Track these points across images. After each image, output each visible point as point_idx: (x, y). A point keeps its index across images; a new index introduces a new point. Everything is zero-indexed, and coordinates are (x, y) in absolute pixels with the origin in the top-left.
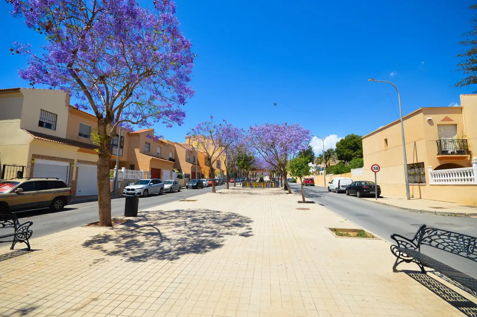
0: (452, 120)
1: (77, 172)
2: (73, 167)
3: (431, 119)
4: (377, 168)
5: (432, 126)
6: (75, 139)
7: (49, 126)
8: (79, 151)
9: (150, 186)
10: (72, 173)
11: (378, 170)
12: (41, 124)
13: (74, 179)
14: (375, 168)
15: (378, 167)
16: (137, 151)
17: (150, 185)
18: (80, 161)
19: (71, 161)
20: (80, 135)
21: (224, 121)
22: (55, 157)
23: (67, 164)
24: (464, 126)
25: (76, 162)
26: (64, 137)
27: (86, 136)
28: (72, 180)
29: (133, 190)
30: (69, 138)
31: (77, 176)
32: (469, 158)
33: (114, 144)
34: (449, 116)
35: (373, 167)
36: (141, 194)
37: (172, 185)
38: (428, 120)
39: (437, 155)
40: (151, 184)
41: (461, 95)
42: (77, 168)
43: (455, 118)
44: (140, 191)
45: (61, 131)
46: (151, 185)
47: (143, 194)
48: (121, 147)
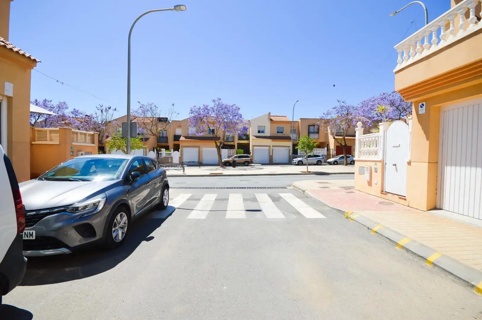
1: (272, 152)
2: (270, 150)
6: (275, 135)
7: (263, 132)
8: (272, 141)
10: (270, 152)
12: (259, 132)
13: (271, 154)
17: (305, 158)
18: (273, 146)
19: (270, 146)
20: (278, 132)
22: (261, 145)
23: (268, 148)
25: (271, 147)
26: (269, 135)
27: (282, 133)
30: (272, 135)
31: (272, 154)
37: (338, 159)
42: (272, 150)
44: (296, 161)
45: (267, 133)
47: (297, 163)
48: (318, 132)
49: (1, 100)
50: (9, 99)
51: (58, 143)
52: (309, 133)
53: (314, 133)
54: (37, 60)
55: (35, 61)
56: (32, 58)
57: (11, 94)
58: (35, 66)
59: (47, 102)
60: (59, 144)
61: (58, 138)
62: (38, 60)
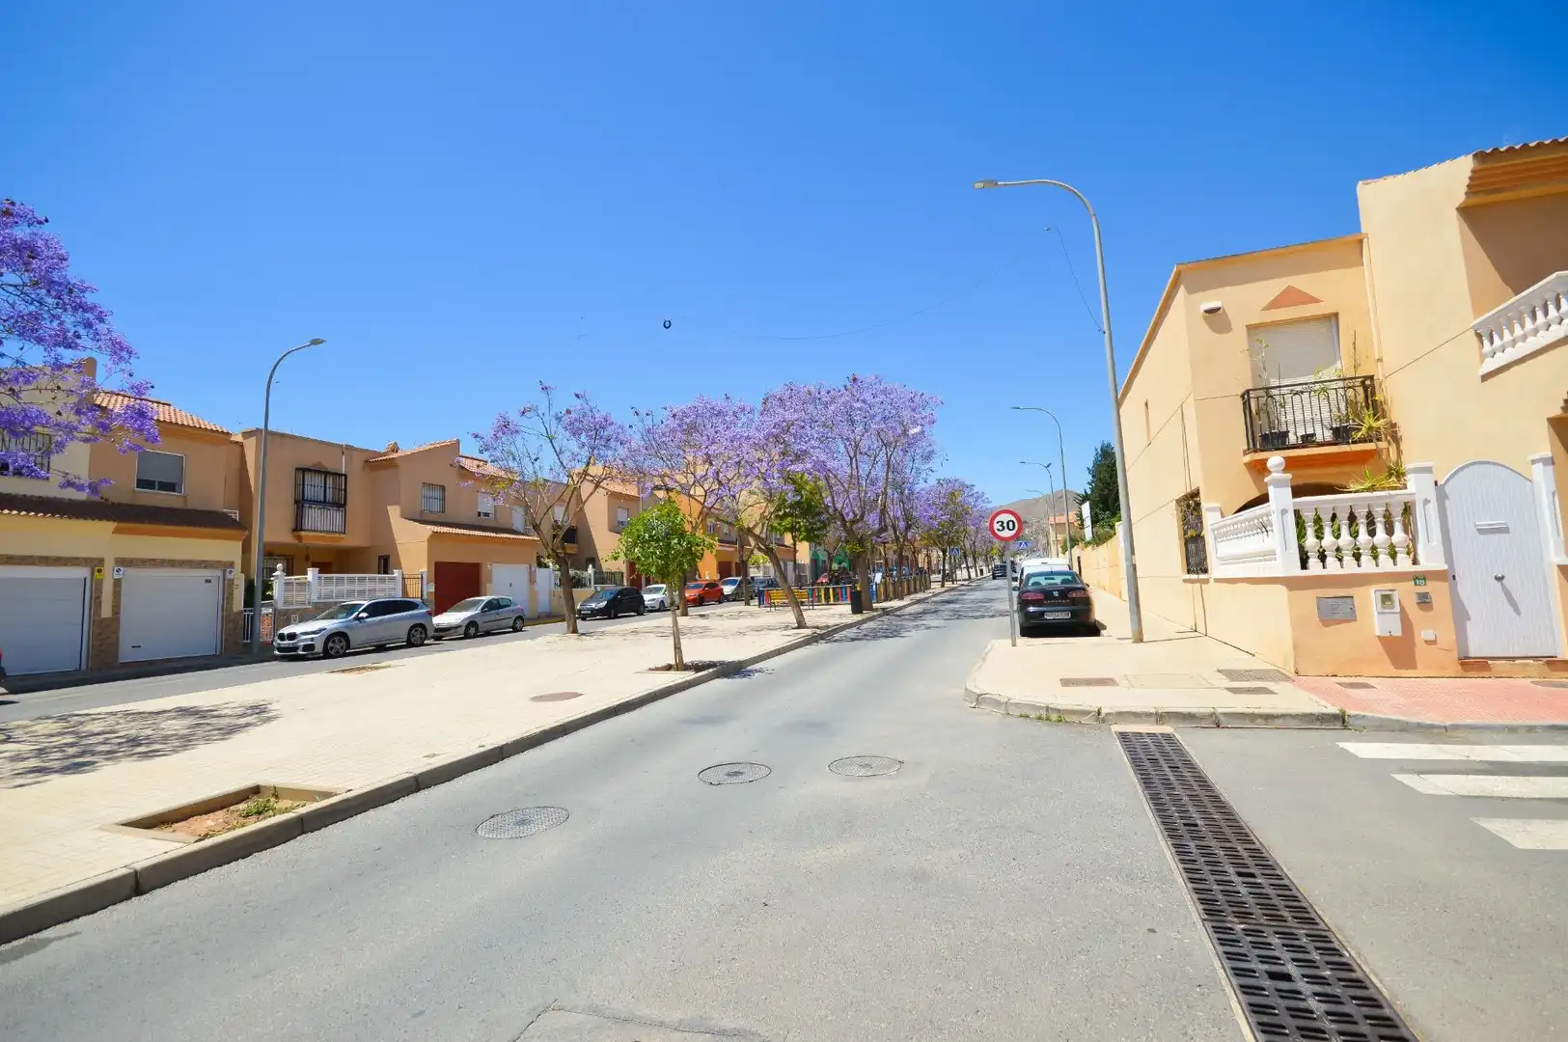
0: (1315, 300)
1: (116, 596)
2: (100, 583)
3: (1219, 309)
4: (1011, 524)
5: (1225, 336)
6: (123, 498)
8: (116, 531)
9: (357, 622)
10: (98, 598)
11: (1014, 532)
13: (106, 612)
14: (1002, 525)
15: (1013, 519)
16: (394, 512)
17: (358, 618)
18: (124, 563)
20: (142, 483)
21: (577, 396)
22: (31, 557)
24: (1372, 317)
25: (109, 564)
27: (170, 487)
28: (100, 615)
29: (292, 636)
31: (116, 607)
32: (1393, 456)
33: (307, 500)
34: (1301, 282)
35: (998, 518)
36: (314, 649)
37: (477, 612)
38: (1206, 311)
39: (1245, 453)
40: (364, 615)
41: (1360, 182)
42: (117, 583)
43: (1327, 287)
44: (312, 639)
46: (362, 618)
47: (319, 648)
48: (340, 505)
52: (300, 503)
53: (324, 503)
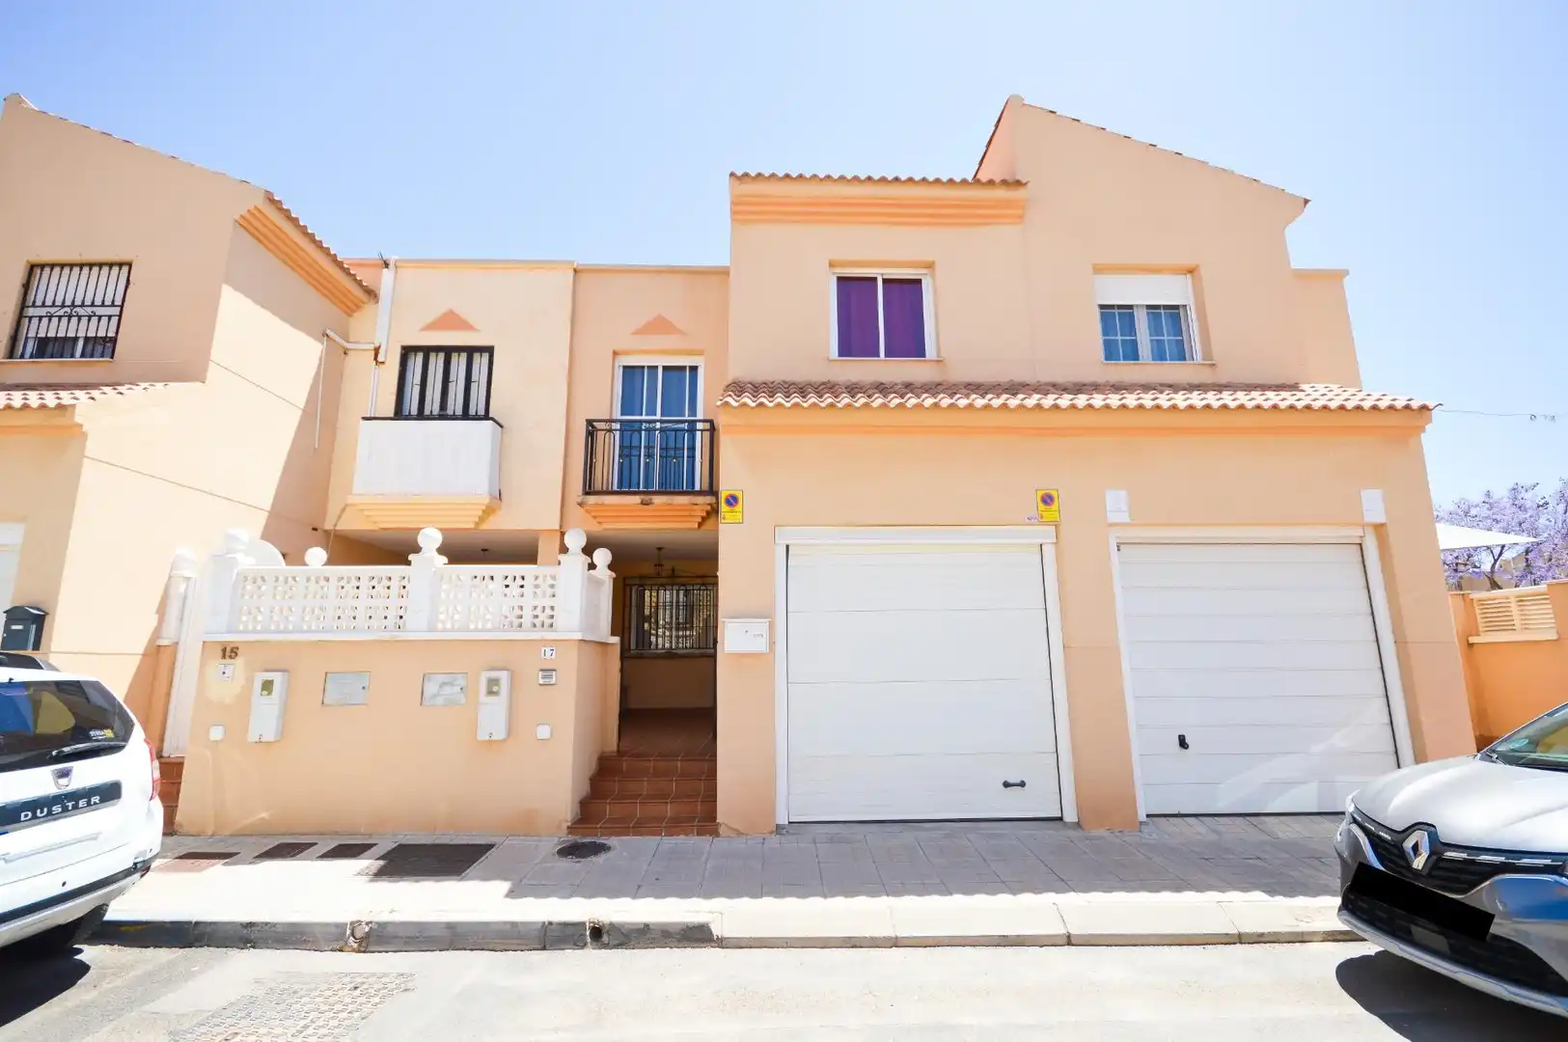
49: (1361, 537)
50: (1379, 528)
51: (1553, 636)
54: (1427, 403)
55: (1424, 408)
56: (1415, 405)
57: (1379, 518)
58: (1429, 421)
59: (1523, 494)
60: (1555, 637)
61: (1551, 618)
62: (1431, 404)
